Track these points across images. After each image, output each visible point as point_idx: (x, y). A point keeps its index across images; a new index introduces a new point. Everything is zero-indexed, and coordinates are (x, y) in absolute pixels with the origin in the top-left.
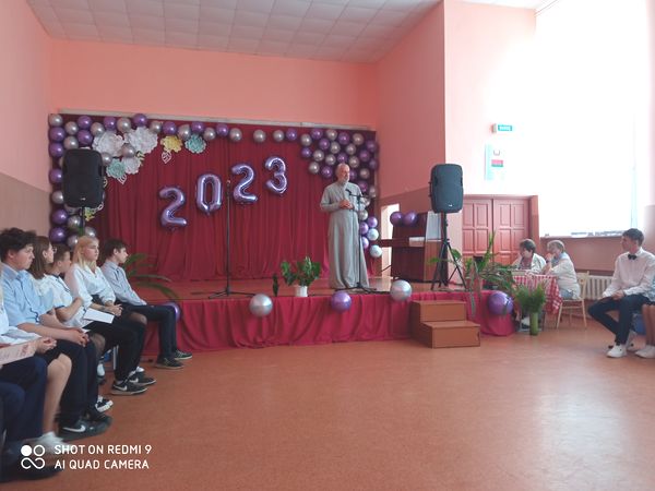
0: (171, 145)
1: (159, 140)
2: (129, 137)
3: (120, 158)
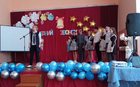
0: (43, 18)
1: (40, 17)
2: (31, 17)
3: (29, 24)
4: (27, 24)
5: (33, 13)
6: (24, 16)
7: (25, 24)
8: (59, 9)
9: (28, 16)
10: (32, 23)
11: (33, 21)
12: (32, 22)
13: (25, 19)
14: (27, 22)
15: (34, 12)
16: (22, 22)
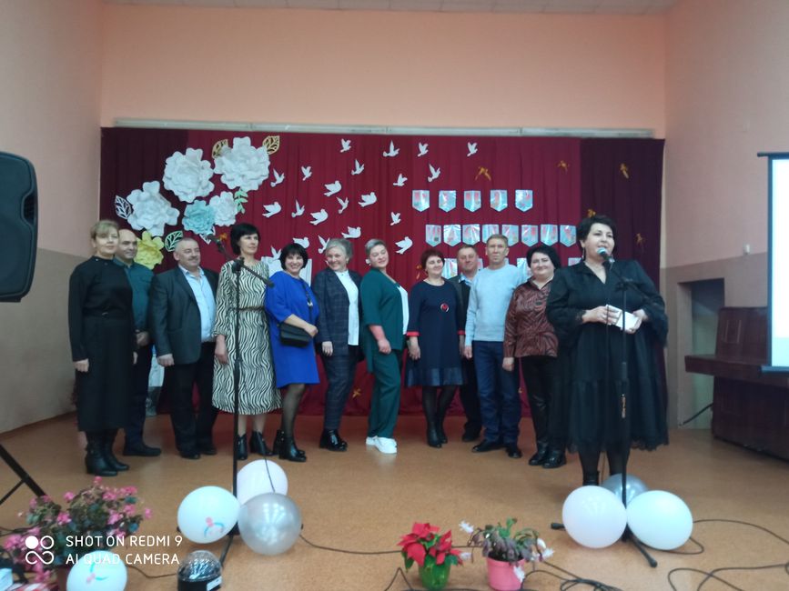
2: (223, 164)
3: (208, 199)
4: (199, 198)
5: (236, 141)
6: (184, 153)
7: (182, 198)
8: (375, 131)
9: (208, 156)
10: (224, 194)
11: (231, 186)
12: (226, 188)
13: (184, 171)
14: (196, 192)
15: (241, 134)
16: (169, 186)
